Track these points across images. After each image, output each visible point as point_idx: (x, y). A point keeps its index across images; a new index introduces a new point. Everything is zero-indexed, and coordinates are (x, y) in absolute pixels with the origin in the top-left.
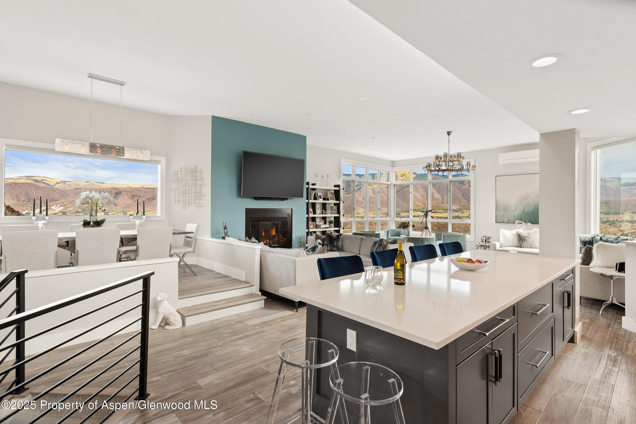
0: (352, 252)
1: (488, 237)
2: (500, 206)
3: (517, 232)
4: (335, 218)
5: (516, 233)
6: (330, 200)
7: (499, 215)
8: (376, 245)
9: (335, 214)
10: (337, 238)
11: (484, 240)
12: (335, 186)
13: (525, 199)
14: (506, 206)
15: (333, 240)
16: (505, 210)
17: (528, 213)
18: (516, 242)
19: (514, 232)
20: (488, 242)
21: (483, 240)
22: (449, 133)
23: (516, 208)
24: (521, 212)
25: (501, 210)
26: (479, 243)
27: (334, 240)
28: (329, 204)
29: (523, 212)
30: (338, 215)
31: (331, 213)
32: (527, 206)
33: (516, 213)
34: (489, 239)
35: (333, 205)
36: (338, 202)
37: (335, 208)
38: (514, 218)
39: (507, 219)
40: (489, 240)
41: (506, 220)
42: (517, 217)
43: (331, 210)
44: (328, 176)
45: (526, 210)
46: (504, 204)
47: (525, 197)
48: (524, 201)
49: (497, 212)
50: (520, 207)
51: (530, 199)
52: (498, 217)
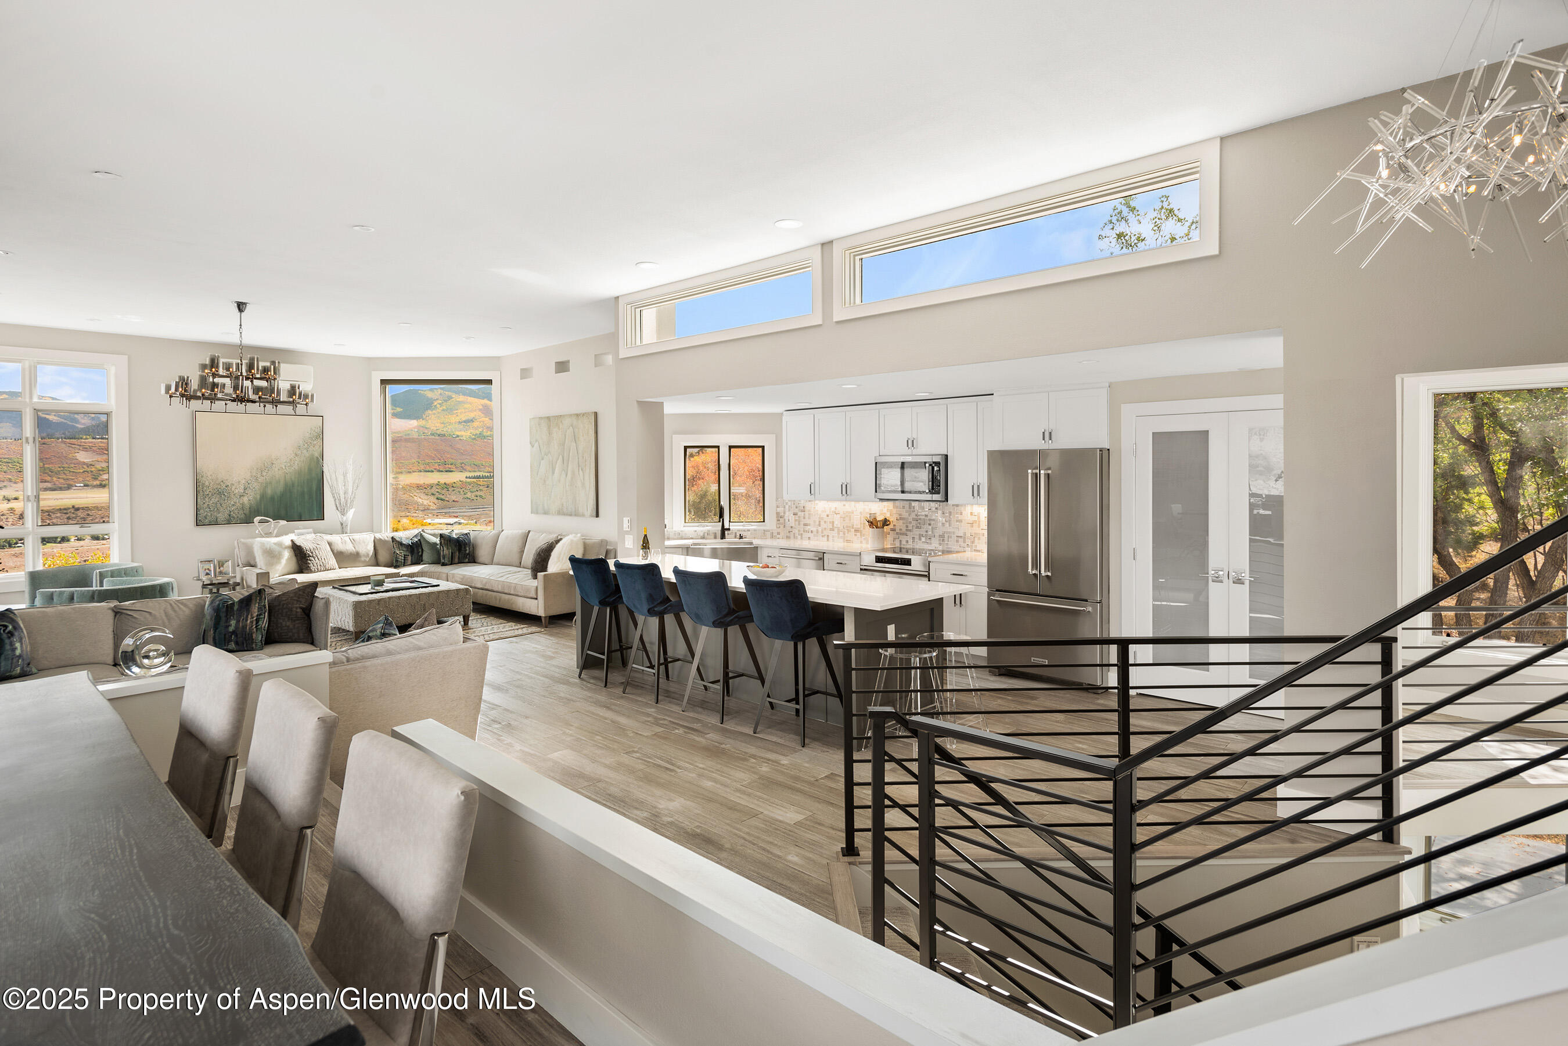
1: (219, 562)
2: (207, 483)
3: (293, 541)
5: (288, 543)
7: (206, 505)
11: (210, 571)
13: (266, 469)
14: (221, 483)
16: (220, 493)
17: (272, 499)
18: (293, 565)
20: (223, 573)
21: (207, 571)
22: (241, 306)
23: (245, 489)
24: (258, 497)
25: (209, 495)
26: (202, 579)
29: (263, 496)
32: (270, 483)
33: (245, 500)
34: (222, 566)
38: (242, 512)
39: (226, 516)
40: (222, 568)
41: (221, 517)
42: (258, 507)
45: (269, 492)
46: (217, 479)
47: (266, 464)
48: (264, 474)
49: (199, 500)
50: (256, 486)
51: (276, 470)
52: (202, 511)
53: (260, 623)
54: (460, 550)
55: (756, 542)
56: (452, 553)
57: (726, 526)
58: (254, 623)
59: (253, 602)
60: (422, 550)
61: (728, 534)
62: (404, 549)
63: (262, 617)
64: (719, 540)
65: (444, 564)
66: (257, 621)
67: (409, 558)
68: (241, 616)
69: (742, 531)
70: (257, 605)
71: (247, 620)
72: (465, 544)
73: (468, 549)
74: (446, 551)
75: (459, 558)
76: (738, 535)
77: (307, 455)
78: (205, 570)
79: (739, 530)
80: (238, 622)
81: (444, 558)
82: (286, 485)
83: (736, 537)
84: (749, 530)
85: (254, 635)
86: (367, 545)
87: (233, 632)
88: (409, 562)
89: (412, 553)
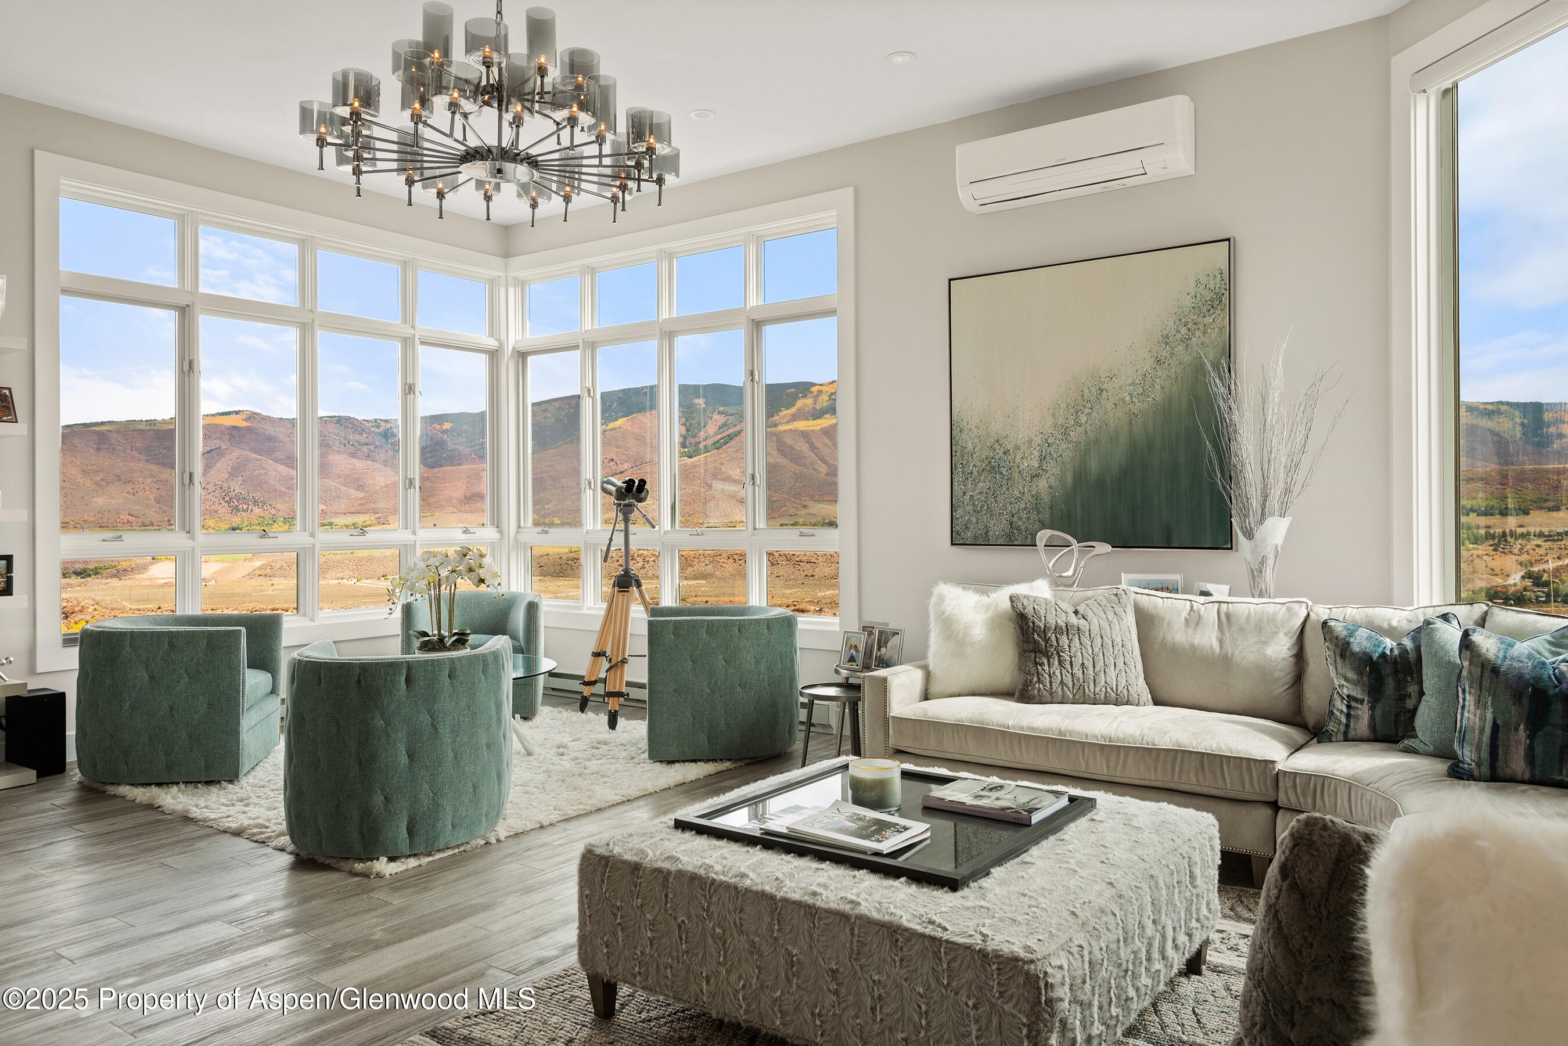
1: (881, 633)
2: (970, 447)
3: (1012, 599)
5: (1007, 605)
7: (967, 499)
11: (857, 651)
13: (1089, 405)
14: (997, 446)
16: (993, 470)
17: (1101, 483)
18: (1003, 664)
19: (1001, 599)
23: (1042, 459)
24: (1069, 478)
25: (975, 473)
29: (1080, 476)
32: (1097, 442)
33: (1042, 484)
34: (886, 644)
38: (1034, 516)
39: (1004, 525)
40: (883, 650)
41: (998, 528)
42: (1051, 508)
45: (1093, 465)
46: (988, 435)
47: (1086, 391)
48: (1083, 419)
49: (955, 484)
50: (1066, 451)
51: (1110, 406)
52: (961, 513)
60: (1422, 693)
62: (1351, 675)
67: (1364, 713)
77: (1187, 358)
78: (851, 648)
82: (1133, 446)
86: (1266, 643)
88: (1362, 724)
89: (1375, 691)
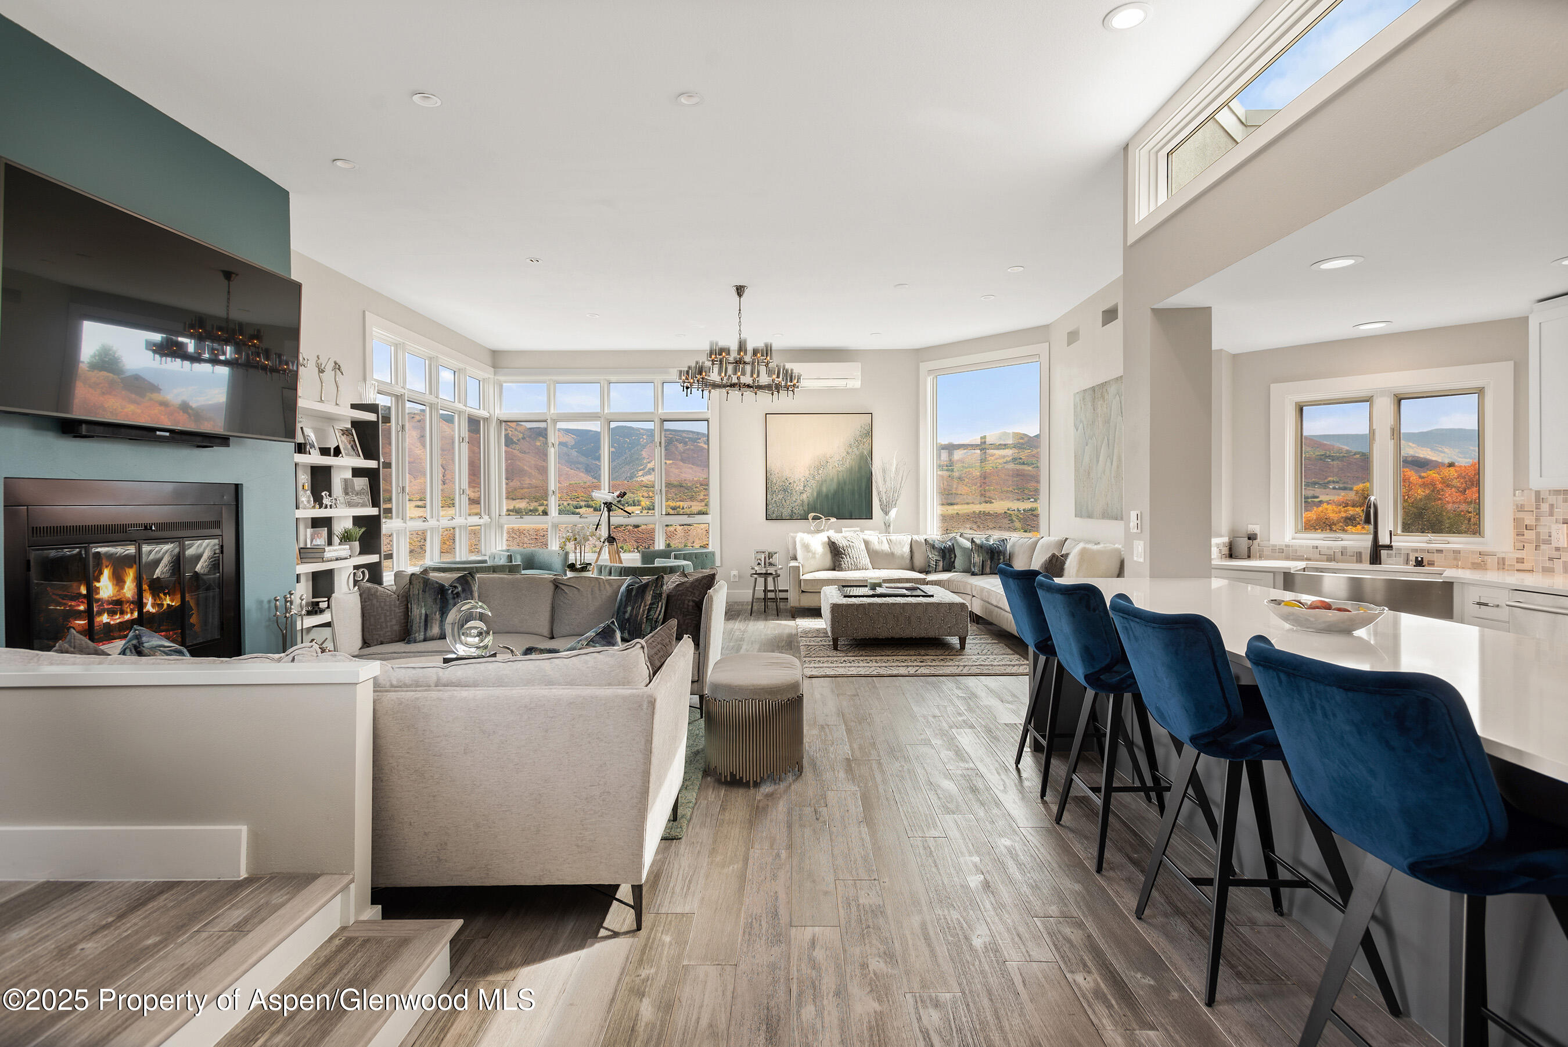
0: (522, 630)
1: (769, 553)
2: (775, 481)
3: (828, 537)
4: (358, 520)
5: (827, 540)
6: (346, 455)
7: (773, 501)
8: (643, 598)
9: (363, 505)
10: (464, 590)
11: (762, 561)
12: (354, 406)
13: (823, 467)
14: (786, 481)
15: (451, 596)
16: (785, 490)
17: (827, 496)
18: (828, 561)
20: (771, 564)
21: (759, 561)
22: (740, 290)
23: (804, 486)
24: (815, 494)
25: (776, 492)
26: (753, 569)
27: (454, 598)
28: (340, 467)
29: (819, 493)
30: (374, 511)
31: (350, 505)
32: (825, 481)
33: (804, 496)
34: (771, 557)
35: (349, 475)
36: (372, 464)
37: (362, 483)
38: (801, 508)
39: (789, 511)
40: (770, 560)
41: (785, 512)
42: (812, 504)
43: (347, 494)
44: (337, 367)
45: (824, 489)
46: (782, 477)
47: (821, 462)
48: (820, 472)
49: (768, 495)
50: (813, 483)
51: (831, 468)
52: (770, 506)
53: (652, 613)
54: (992, 559)
55: (1450, 574)
56: (983, 561)
57: (1384, 540)
58: (646, 612)
59: (649, 589)
60: (955, 556)
61: (1389, 556)
62: (937, 554)
63: (655, 606)
64: (1366, 566)
65: (973, 574)
66: (649, 610)
67: (941, 564)
68: (635, 604)
69: (1422, 550)
70: (651, 593)
71: (640, 609)
72: (999, 553)
73: (1002, 557)
74: (977, 559)
75: (991, 568)
76: (1412, 558)
77: (858, 453)
78: (758, 559)
79: (1416, 550)
80: (633, 609)
81: (974, 567)
82: (839, 483)
83: (1407, 563)
84: (1440, 551)
85: (643, 626)
86: (903, 547)
87: (628, 620)
88: (940, 568)
89: (944, 557)
